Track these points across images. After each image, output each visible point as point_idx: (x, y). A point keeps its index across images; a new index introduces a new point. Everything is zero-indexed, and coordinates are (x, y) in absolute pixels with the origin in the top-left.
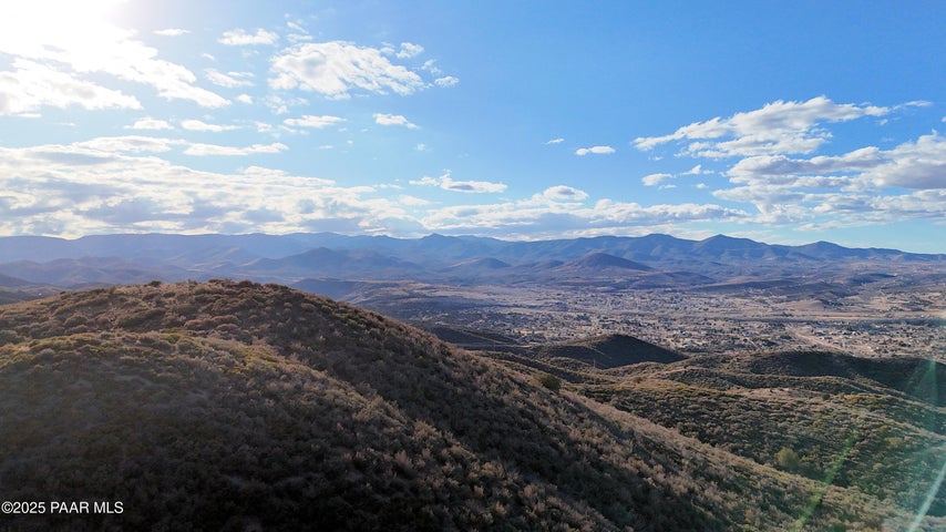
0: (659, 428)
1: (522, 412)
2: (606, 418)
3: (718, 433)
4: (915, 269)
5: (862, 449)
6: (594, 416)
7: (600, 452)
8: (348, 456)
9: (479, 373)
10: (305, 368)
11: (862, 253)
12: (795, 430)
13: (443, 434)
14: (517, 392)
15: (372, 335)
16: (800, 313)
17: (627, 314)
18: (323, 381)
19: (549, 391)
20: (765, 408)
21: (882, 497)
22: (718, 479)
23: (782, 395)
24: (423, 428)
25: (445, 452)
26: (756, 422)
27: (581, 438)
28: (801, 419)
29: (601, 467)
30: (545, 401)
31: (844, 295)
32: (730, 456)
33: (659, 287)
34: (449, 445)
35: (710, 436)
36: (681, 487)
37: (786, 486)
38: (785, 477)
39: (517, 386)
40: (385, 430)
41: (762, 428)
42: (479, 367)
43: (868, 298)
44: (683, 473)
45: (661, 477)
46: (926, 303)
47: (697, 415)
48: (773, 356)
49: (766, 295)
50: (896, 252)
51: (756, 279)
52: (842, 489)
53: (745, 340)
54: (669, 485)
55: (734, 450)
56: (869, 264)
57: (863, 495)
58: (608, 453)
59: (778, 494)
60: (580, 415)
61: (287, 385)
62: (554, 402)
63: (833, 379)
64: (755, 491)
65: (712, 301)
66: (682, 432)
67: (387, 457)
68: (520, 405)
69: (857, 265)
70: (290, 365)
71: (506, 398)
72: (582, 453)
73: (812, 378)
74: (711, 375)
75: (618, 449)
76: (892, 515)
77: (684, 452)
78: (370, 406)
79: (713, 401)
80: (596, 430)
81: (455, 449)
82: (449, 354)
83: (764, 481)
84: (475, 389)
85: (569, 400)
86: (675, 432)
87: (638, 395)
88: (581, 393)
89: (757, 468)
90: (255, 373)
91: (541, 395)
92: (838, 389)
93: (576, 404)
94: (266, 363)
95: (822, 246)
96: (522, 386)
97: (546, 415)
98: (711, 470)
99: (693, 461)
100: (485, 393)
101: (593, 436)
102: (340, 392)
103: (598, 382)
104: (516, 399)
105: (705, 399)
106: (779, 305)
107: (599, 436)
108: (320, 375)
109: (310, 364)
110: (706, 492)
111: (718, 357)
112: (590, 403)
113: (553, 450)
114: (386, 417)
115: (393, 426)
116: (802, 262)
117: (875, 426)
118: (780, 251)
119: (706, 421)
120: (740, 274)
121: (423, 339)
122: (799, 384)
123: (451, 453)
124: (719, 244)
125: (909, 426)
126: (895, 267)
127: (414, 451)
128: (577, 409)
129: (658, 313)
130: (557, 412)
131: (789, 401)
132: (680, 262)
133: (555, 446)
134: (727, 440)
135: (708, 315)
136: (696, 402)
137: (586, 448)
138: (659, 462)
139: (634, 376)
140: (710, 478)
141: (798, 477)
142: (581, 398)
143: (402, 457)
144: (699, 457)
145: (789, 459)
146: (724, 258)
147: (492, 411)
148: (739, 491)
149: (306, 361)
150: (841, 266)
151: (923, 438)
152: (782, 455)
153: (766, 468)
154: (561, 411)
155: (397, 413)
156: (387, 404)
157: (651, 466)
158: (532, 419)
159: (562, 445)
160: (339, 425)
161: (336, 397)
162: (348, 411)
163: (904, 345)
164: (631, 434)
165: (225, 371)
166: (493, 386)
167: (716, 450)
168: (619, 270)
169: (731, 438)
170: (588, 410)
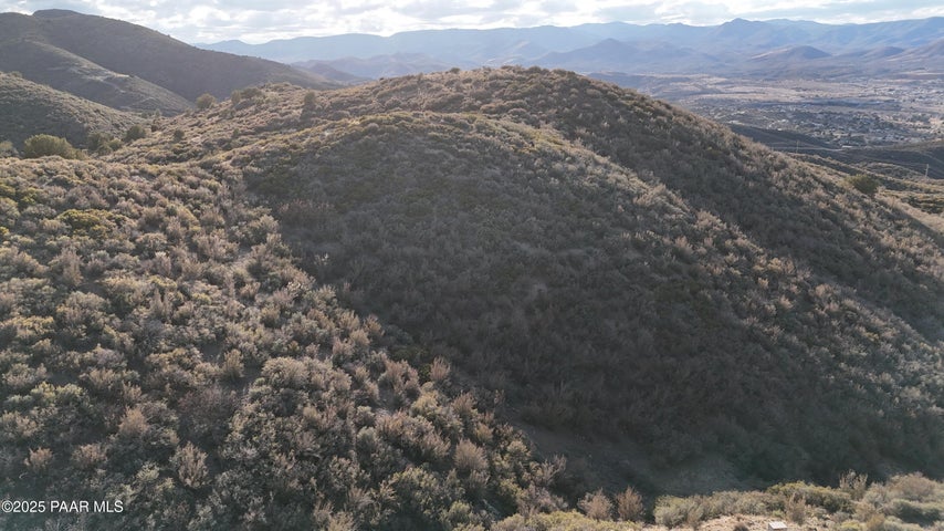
1: (824, 213)
2: (933, 228)
6: (916, 225)
7: (918, 263)
8: (627, 235)
9: (777, 169)
10: (590, 153)
13: (728, 226)
14: (820, 192)
15: (658, 123)
18: (606, 166)
19: (861, 194)
24: (706, 218)
25: (729, 242)
27: (895, 245)
29: (915, 277)
30: (855, 204)
34: (734, 238)
39: (821, 186)
40: (667, 216)
42: (777, 163)
58: (928, 265)
60: (898, 222)
61: (571, 167)
62: (865, 206)
67: (667, 240)
68: (823, 206)
70: (575, 149)
71: (805, 197)
72: (894, 260)
78: (652, 193)
80: (916, 239)
81: (740, 241)
82: (743, 148)
84: (770, 185)
85: (885, 205)
88: (903, 200)
90: (542, 154)
91: (851, 198)
93: (895, 210)
94: (552, 145)
96: (827, 186)
97: (853, 218)
100: (781, 189)
101: (911, 245)
102: (623, 177)
103: (928, 192)
104: (819, 198)
107: (919, 245)
108: (602, 160)
109: (594, 150)
112: (913, 212)
113: (858, 255)
114: (668, 204)
115: (675, 213)
121: (714, 131)
123: (736, 245)
127: (695, 238)
128: (895, 216)
130: (868, 215)
133: (860, 250)
137: (900, 256)
142: (901, 206)
143: (682, 242)
147: (787, 209)
149: (591, 146)
154: (874, 216)
155: (680, 202)
156: (670, 192)
158: (835, 220)
159: (870, 250)
160: (620, 207)
161: (618, 181)
162: (629, 195)
165: (516, 150)
166: (792, 183)
170: (910, 218)
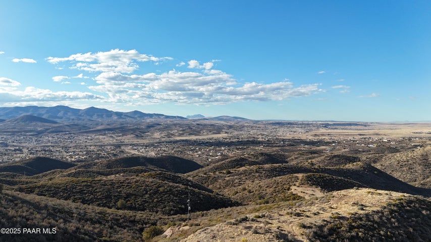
0: (62, 202)
2: (32, 201)
3: (92, 199)
4: (169, 121)
5: (150, 194)
6: (24, 201)
7: (28, 220)
11: (151, 116)
12: (125, 191)
16: (127, 141)
17: (44, 146)
20: (112, 184)
21: (157, 212)
22: (91, 220)
23: (120, 177)
26: (109, 190)
27: (15, 214)
28: (127, 186)
31: (144, 133)
32: (97, 208)
33: (63, 132)
35: (87, 201)
36: (73, 228)
37: (121, 216)
38: (121, 212)
41: (111, 193)
43: (153, 133)
44: (74, 221)
45: (62, 225)
46: (172, 134)
47: (81, 192)
48: (116, 161)
49: (113, 134)
50: (163, 115)
51: (108, 127)
52: (143, 212)
53: (104, 154)
54: (66, 228)
55: (99, 205)
56: (153, 120)
57: (150, 213)
58: (32, 219)
59: (118, 220)
60: (15, 202)
63: (140, 167)
64: (107, 221)
65: (89, 137)
66: (74, 201)
69: (149, 120)
73: (132, 168)
74: (88, 172)
75: (38, 216)
76: (160, 219)
77: (74, 211)
79: (89, 184)
80: (25, 209)
83: (111, 216)
85: (8, 195)
86: (70, 202)
87: (50, 187)
88: (16, 190)
89: (109, 211)
92: (142, 171)
93: (13, 196)
95: (136, 112)
98: (88, 216)
99: (79, 214)
101: (23, 212)
103: (27, 183)
105: (85, 183)
106: (119, 138)
107: (27, 211)
110: (85, 227)
111: (91, 163)
112: (21, 195)
116: (128, 120)
117: (155, 184)
118: (119, 114)
119: (86, 193)
120: (102, 125)
122: (127, 171)
124: (92, 111)
125: (167, 182)
126: (162, 121)
128: (13, 200)
129: (61, 145)
131: (122, 179)
132: (73, 120)
134: (96, 201)
135: (87, 144)
136: (81, 186)
137: (19, 219)
138: (61, 218)
139: (48, 177)
140: (87, 220)
141: (126, 211)
142: (16, 193)
144: (82, 211)
145: (122, 204)
146: (95, 118)
148: (100, 223)
150: (143, 121)
151: (171, 186)
152: (119, 203)
153: (113, 210)
157: (57, 221)
163: (165, 151)
164: (46, 207)
167: (90, 207)
168: (39, 124)
169: (97, 200)
170: (20, 199)
